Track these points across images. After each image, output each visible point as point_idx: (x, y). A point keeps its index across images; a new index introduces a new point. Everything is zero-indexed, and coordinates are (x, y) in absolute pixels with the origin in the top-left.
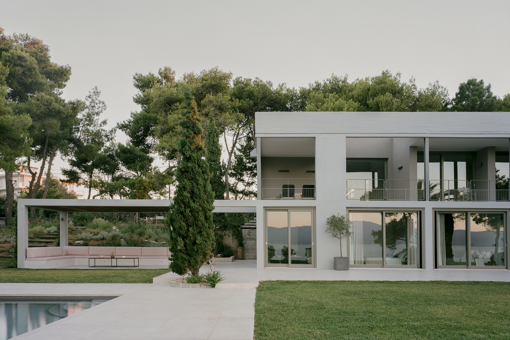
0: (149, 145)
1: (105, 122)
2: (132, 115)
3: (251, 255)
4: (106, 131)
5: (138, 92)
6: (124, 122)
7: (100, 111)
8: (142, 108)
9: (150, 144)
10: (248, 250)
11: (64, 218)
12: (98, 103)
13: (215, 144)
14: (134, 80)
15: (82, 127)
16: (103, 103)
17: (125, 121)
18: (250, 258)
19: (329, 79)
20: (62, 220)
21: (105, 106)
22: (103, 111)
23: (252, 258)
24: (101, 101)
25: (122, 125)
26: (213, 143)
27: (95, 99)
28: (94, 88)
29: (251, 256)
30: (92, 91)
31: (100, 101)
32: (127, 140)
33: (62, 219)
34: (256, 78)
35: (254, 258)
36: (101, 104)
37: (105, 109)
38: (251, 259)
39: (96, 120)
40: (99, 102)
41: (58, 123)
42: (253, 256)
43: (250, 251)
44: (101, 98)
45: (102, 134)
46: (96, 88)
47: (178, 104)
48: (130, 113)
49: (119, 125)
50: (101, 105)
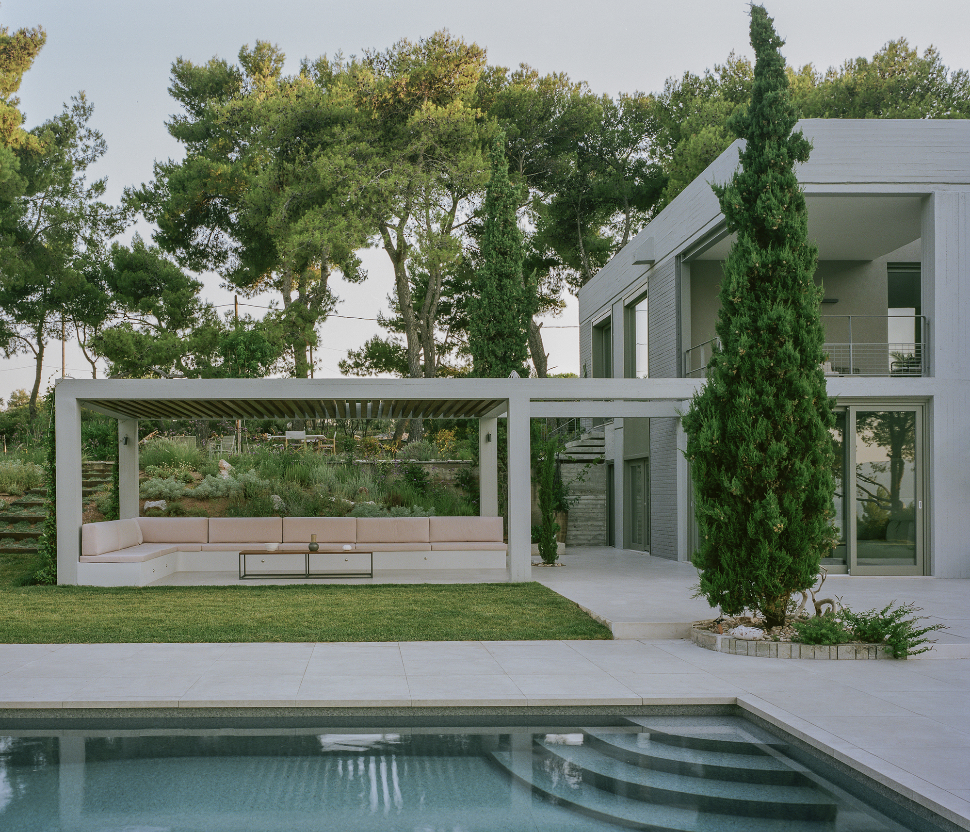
0: (202, 248)
1: (99, 187)
2: (158, 170)
3: (584, 535)
4: (112, 207)
5: (180, 110)
6: (144, 185)
7: (90, 157)
8: (188, 150)
9: (202, 245)
10: (576, 520)
11: (130, 436)
12: (85, 137)
13: (509, 229)
14: (173, 77)
15: (41, 200)
16: (98, 136)
17: (147, 184)
18: (580, 542)
19: (721, 67)
20: (126, 443)
21: (103, 144)
22: (96, 158)
23: (586, 542)
24: (92, 132)
25: (139, 196)
26: (505, 227)
27: (78, 125)
28: (78, 96)
29: (582, 537)
30: (71, 104)
31: (90, 131)
32: (135, 237)
33: (126, 439)
34: (522, 66)
35: (592, 542)
36: (92, 139)
37: (102, 153)
38: (584, 544)
39: (79, 182)
40: (87, 134)
41: (23, 179)
42: (590, 538)
43: (581, 524)
44: (92, 124)
45: (99, 217)
46: (82, 98)
47: (337, 129)
48: (153, 164)
49: (129, 195)
50: (91, 143)
